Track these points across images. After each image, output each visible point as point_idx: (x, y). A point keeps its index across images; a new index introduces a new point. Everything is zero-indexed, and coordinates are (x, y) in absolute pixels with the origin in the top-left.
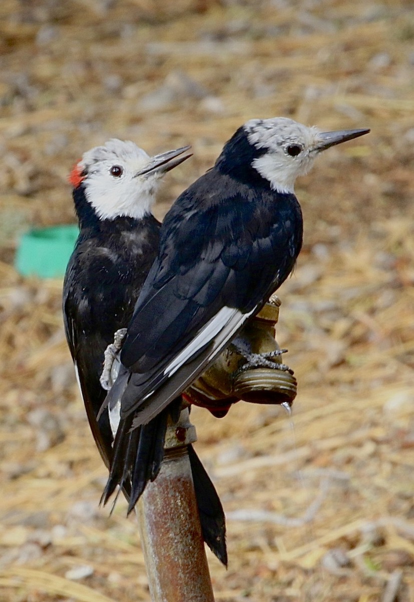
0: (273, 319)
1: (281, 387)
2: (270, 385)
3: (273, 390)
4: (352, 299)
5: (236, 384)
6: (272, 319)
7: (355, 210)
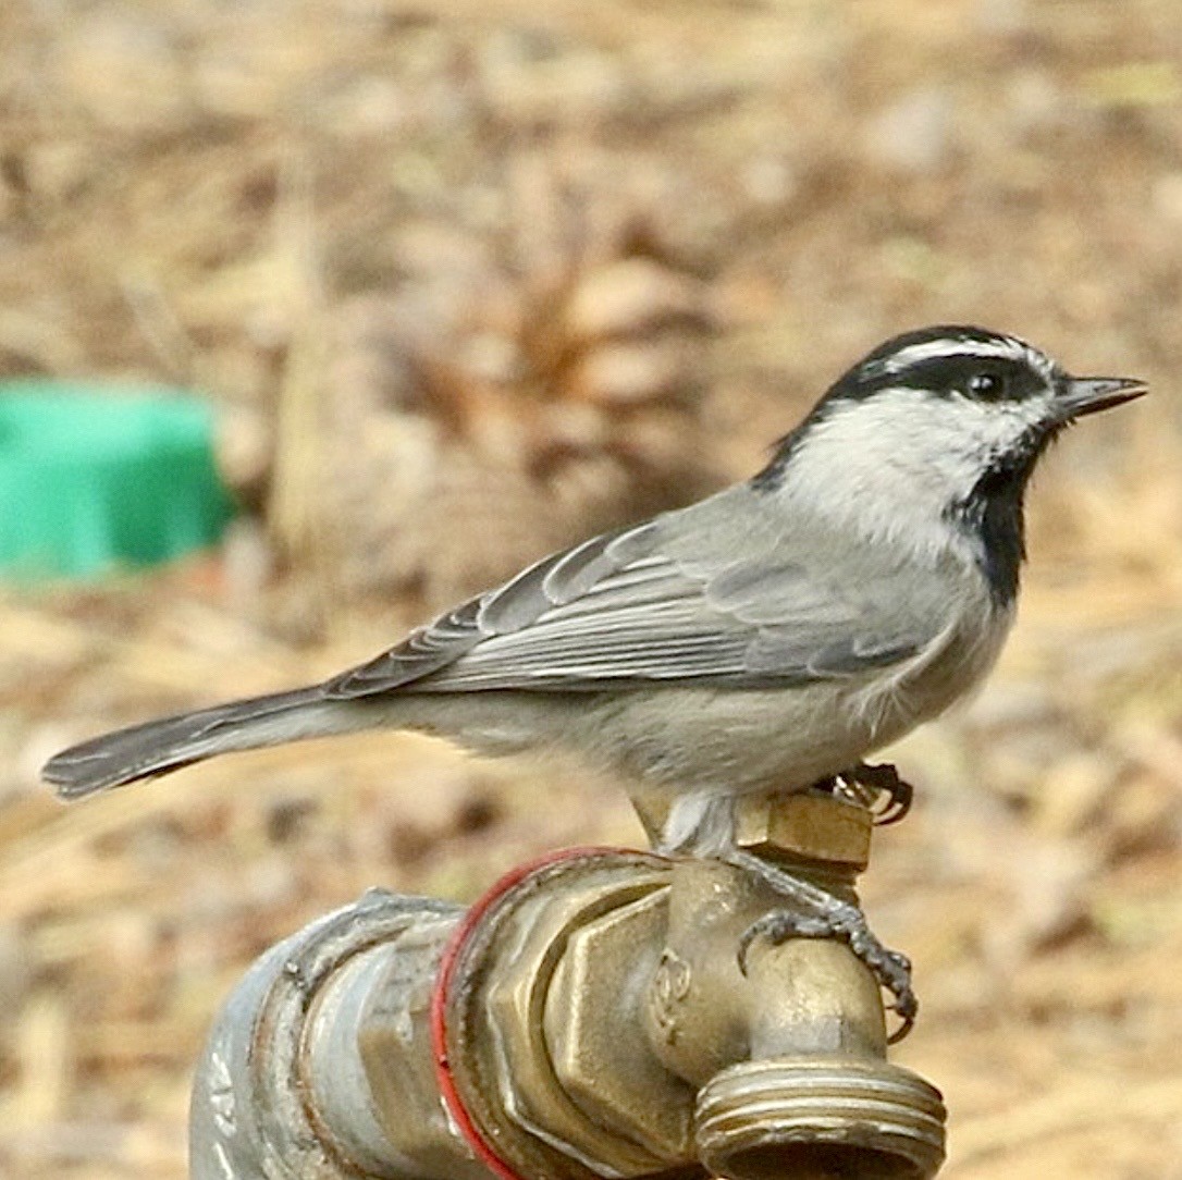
0: (850, 856)
1: (885, 1127)
2: (841, 1121)
3: (852, 1140)
4: (1115, 677)
5: (704, 1118)
6: (845, 858)
7: (1120, 320)
